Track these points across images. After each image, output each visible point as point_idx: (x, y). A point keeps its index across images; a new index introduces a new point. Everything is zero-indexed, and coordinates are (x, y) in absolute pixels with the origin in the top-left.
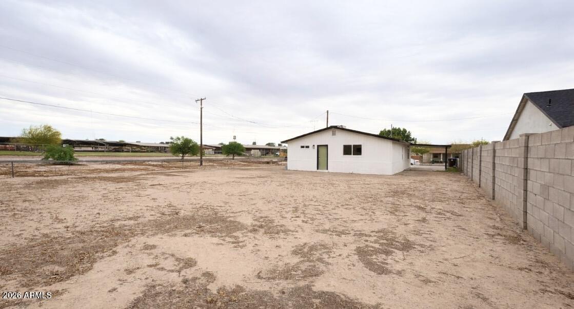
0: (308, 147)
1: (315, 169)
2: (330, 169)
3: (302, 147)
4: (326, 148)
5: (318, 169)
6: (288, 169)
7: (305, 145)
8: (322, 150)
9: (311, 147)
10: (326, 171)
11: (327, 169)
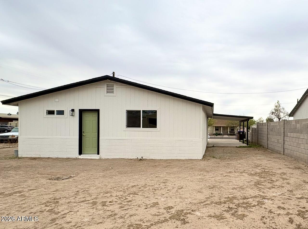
0: (61, 113)
1: (75, 153)
2: (104, 154)
3: (51, 112)
4: (96, 115)
5: (80, 153)
6: (19, 156)
7: (55, 109)
8: (89, 119)
9: (67, 112)
10: (96, 157)
11: (98, 154)
